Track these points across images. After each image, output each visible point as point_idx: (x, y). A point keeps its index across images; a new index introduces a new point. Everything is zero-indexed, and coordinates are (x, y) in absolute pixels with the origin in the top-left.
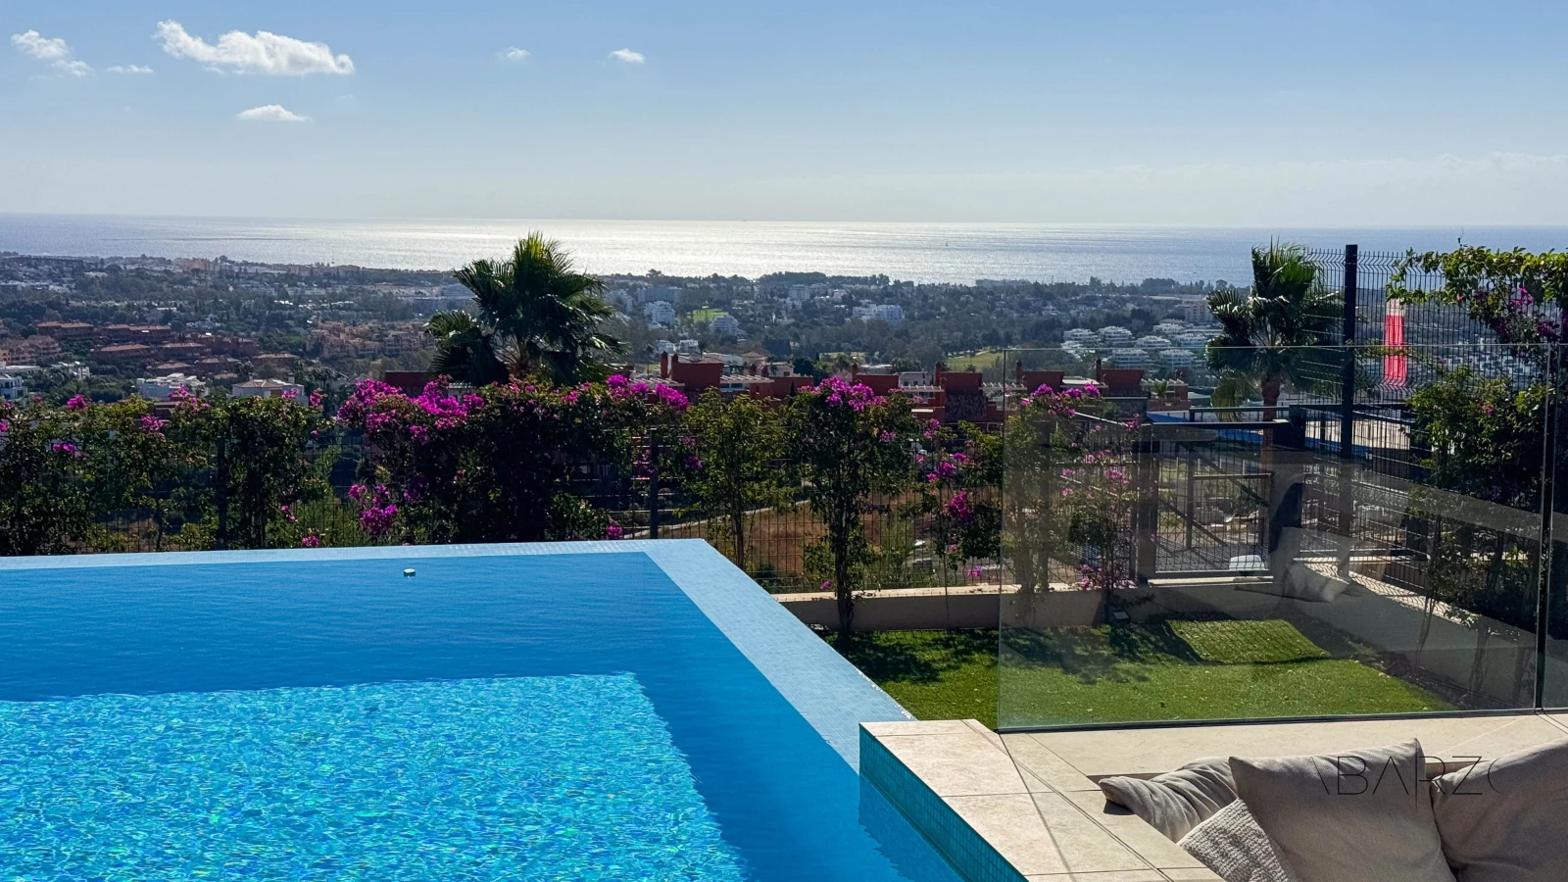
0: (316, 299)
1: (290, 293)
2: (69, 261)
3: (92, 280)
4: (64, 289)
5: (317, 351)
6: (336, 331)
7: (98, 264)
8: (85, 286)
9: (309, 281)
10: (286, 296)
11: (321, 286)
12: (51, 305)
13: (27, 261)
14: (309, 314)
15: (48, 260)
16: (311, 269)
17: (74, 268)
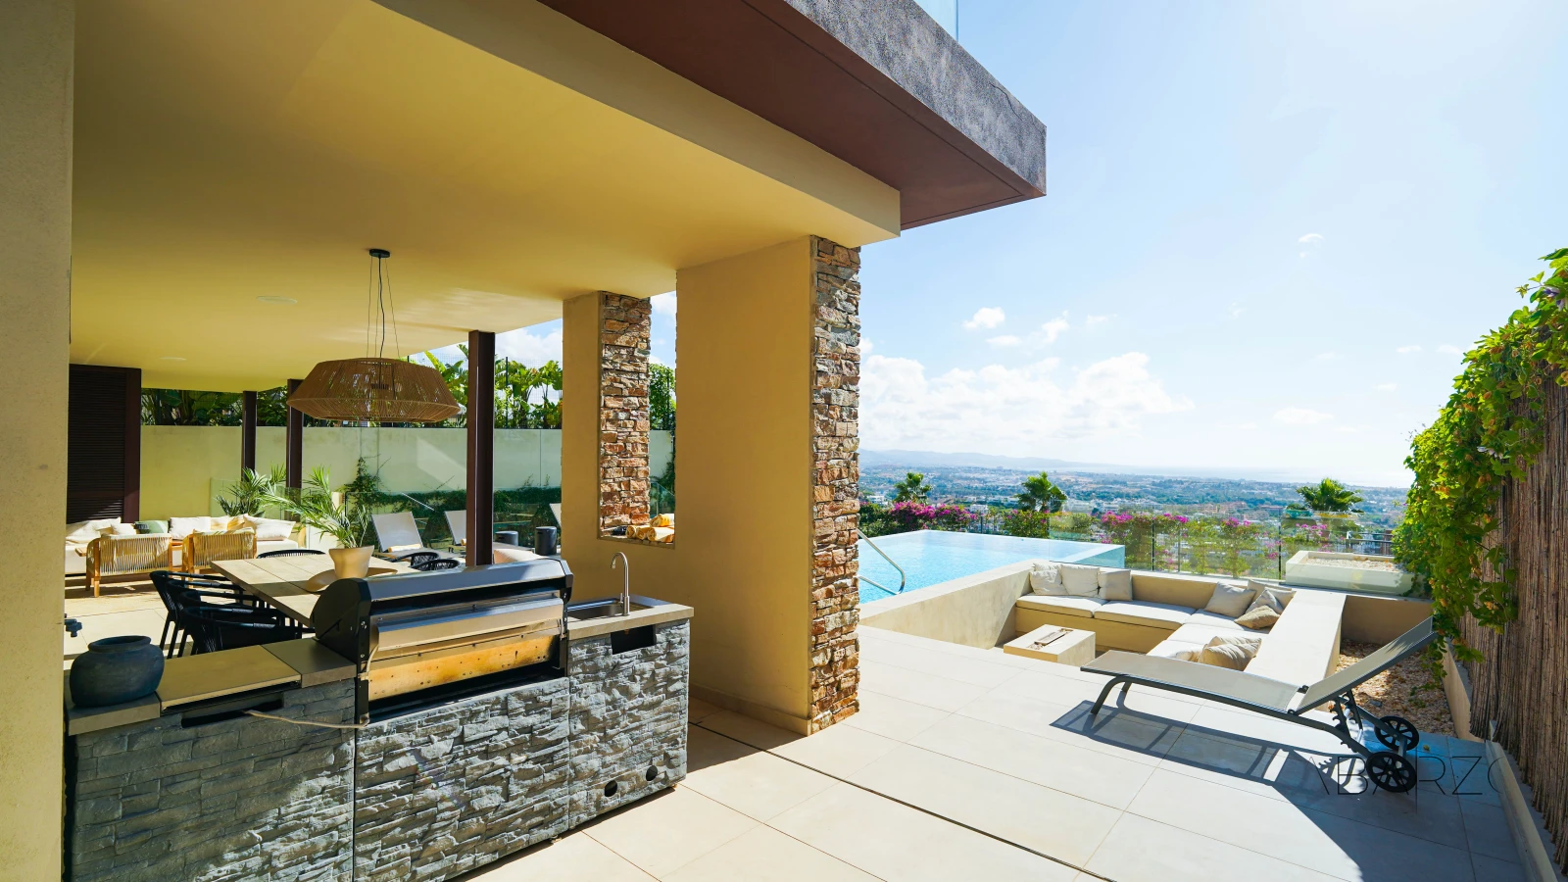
0: (1388, 501)
1: (1375, 498)
2: (1275, 484)
3: (1285, 491)
4: (1273, 494)
5: (1386, 522)
6: (1397, 514)
7: (1288, 485)
8: (1282, 493)
9: (1384, 494)
10: (1373, 499)
11: (1391, 496)
12: (1267, 499)
13: (1259, 484)
14: (1384, 507)
15: (1267, 484)
16: (1387, 489)
17: (1279, 486)
